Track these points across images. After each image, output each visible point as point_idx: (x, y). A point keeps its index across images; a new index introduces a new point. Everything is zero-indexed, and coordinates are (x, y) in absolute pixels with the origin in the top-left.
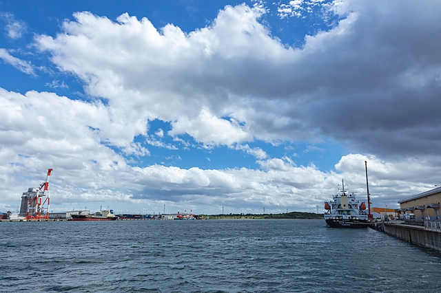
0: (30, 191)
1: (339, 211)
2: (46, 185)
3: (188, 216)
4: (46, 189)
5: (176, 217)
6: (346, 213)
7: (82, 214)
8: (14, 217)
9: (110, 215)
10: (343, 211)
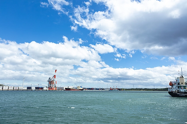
0: (49, 78)
1: (178, 87)
2: (55, 76)
3: (115, 89)
4: (55, 78)
5: (110, 89)
6: (182, 88)
7: (69, 88)
8: (45, 89)
9: (80, 88)
10: (181, 87)
